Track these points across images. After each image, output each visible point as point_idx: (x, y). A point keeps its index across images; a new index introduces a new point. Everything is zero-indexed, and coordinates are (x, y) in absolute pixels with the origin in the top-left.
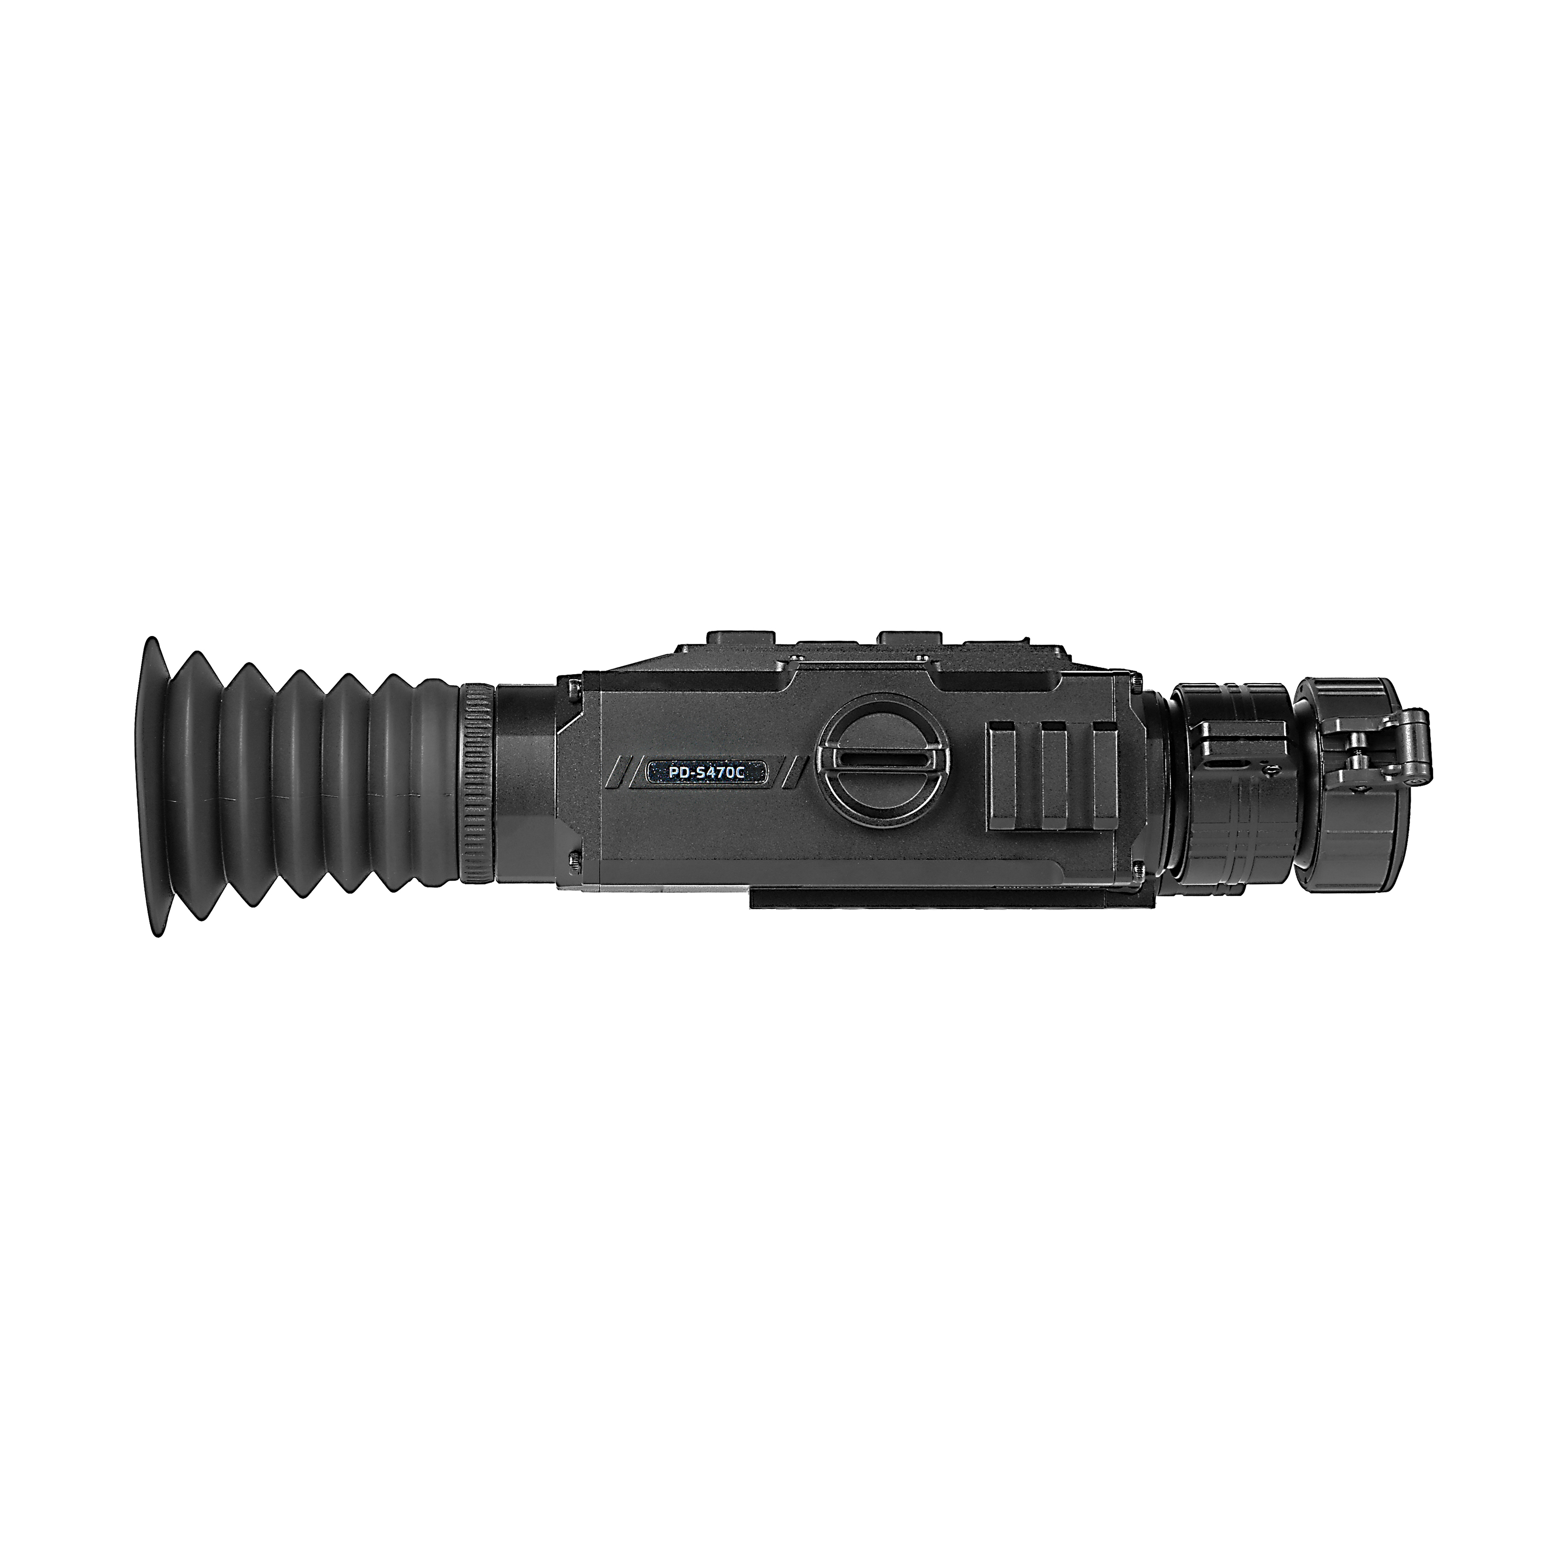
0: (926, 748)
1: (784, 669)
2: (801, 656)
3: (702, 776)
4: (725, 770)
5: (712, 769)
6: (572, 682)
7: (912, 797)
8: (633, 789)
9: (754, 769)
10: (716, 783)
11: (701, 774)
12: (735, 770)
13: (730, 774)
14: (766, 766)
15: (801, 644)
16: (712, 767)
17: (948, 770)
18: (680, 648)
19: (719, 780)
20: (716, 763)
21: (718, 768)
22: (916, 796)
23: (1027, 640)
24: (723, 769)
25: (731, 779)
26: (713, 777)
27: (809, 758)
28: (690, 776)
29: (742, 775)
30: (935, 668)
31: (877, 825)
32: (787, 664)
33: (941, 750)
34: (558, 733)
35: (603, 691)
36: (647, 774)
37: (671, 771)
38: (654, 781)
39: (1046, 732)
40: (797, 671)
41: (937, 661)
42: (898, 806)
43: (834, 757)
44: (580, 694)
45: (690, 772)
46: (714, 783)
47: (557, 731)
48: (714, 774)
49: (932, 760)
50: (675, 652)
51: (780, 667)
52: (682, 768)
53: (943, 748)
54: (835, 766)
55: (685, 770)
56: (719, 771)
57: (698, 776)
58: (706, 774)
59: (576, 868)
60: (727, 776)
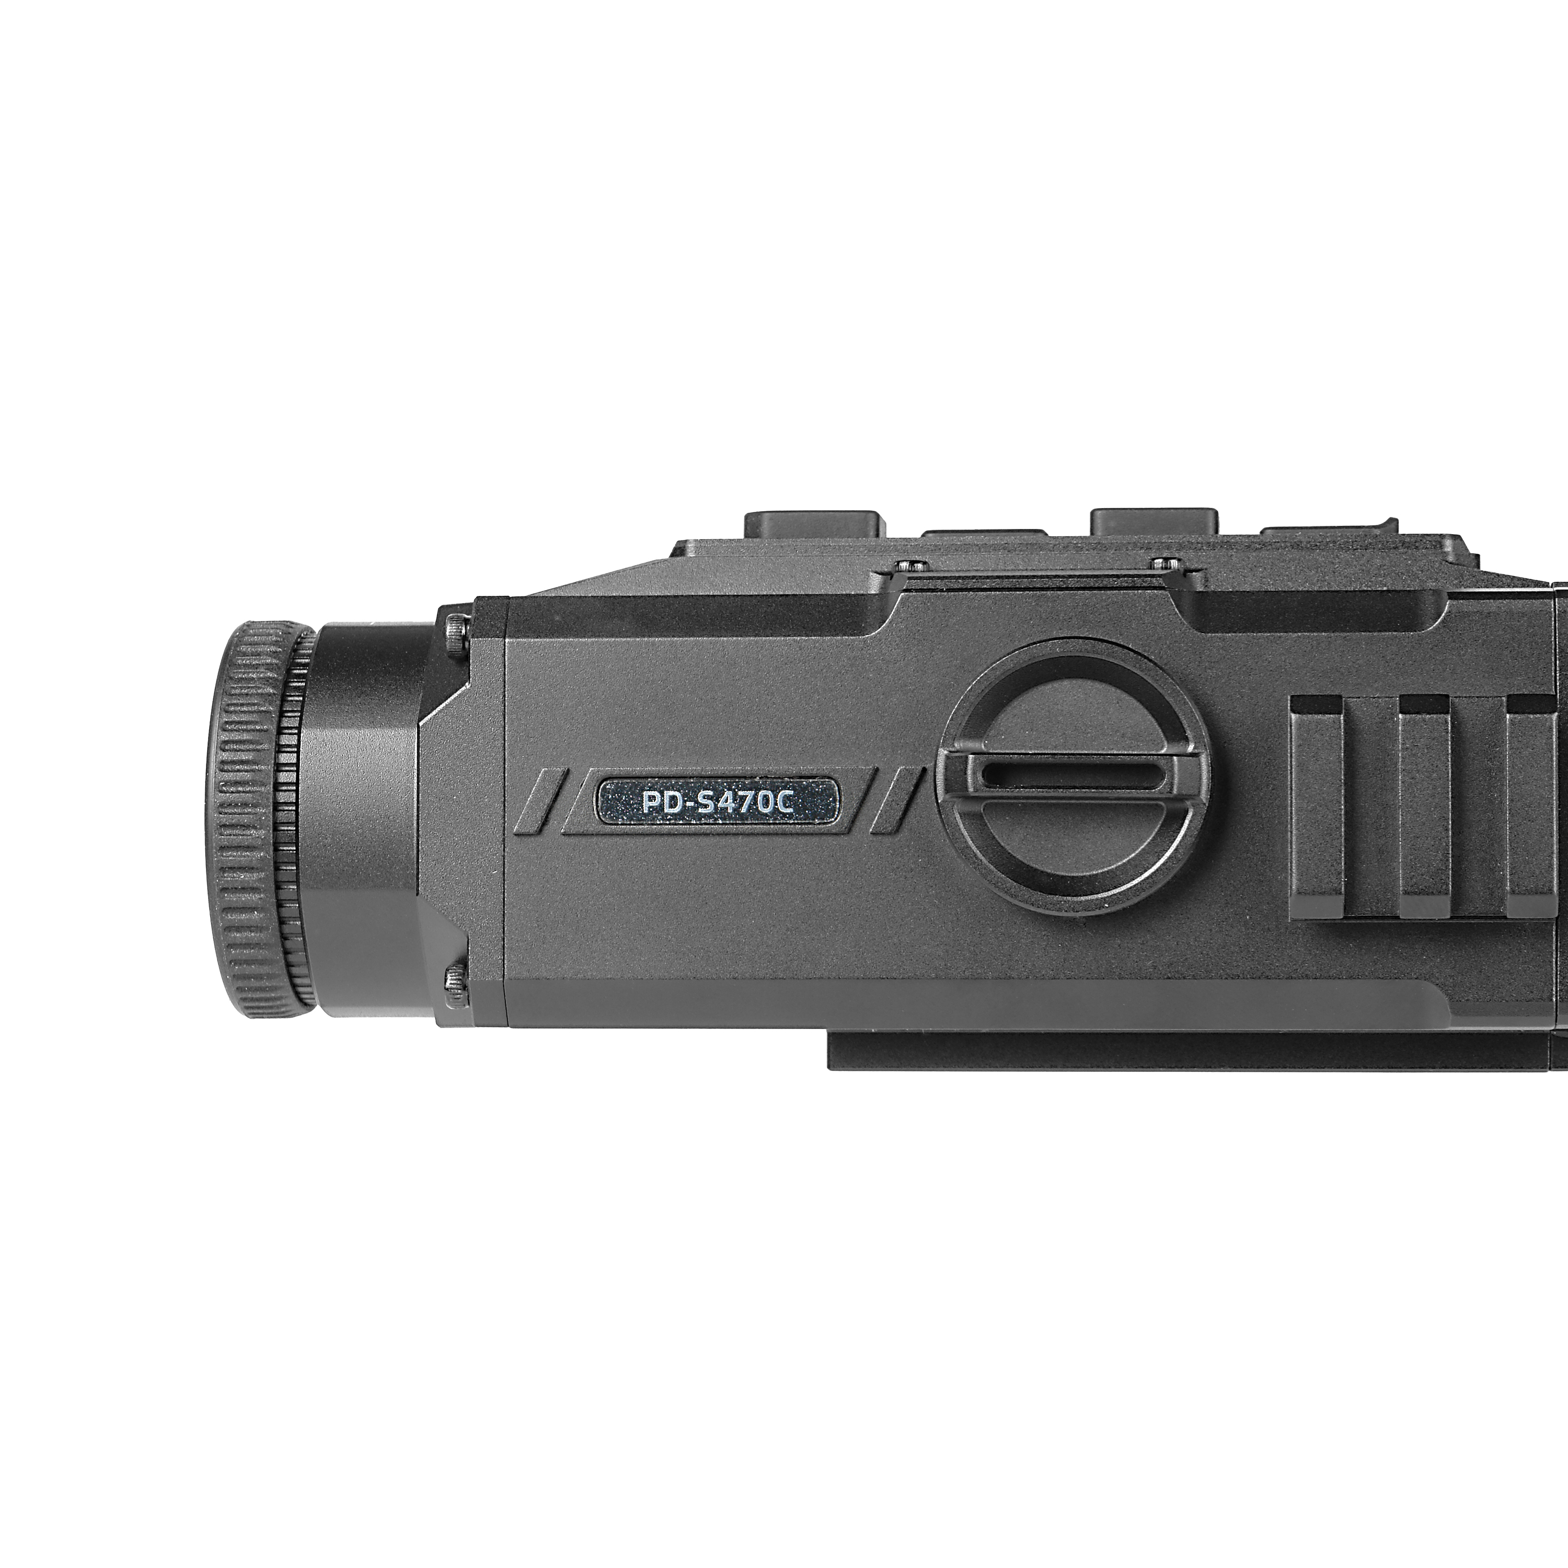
0: (1163, 752)
1: (884, 587)
2: (918, 562)
3: (710, 810)
4: (755, 798)
5: (728, 794)
6: (452, 618)
7: (1134, 851)
8: (569, 835)
9: (813, 794)
10: (736, 824)
11: (706, 806)
12: (776, 797)
13: (766, 804)
14: (837, 788)
15: (930, 535)
16: (729, 789)
17: (1204, 795)
18: (679, 550)
19: (743, 817)
20: (734, 781)
21: (741, 793)
22: (1143, 849)
23: (1393, 523)
24: (750, 794)
25: (766, 815)
26: (730, 811)
27: (924, 770)
28: (684, 806)
29: (789, 807)
30: (1191, 585)
31: (1060, 910)
32: (891, 578)
33: (1193, 755)
34: (421, 724)
35: (510, 637)
36: (597, 807)
37: (645, 799)
38: (613, 820)
39: (1408, 716)
40: (903, 594)
41: (1197, 571)
42: (1106, 869)
43: (969, 772)
44: (467, 644)
45: (685, 801)
46: (733, 824)
47: (419, 720)
48: (733, 805)
49: (1172, 777)
50: (672, 555)
51: (874, 584)
52: (668, 794)
53: (1196, 751)
54: (971, 790)
55: (673, 798)
56: (743, 798)
57: (700, 810)
58: (716, 806)
59: (458, 996)
60: (759, 809)
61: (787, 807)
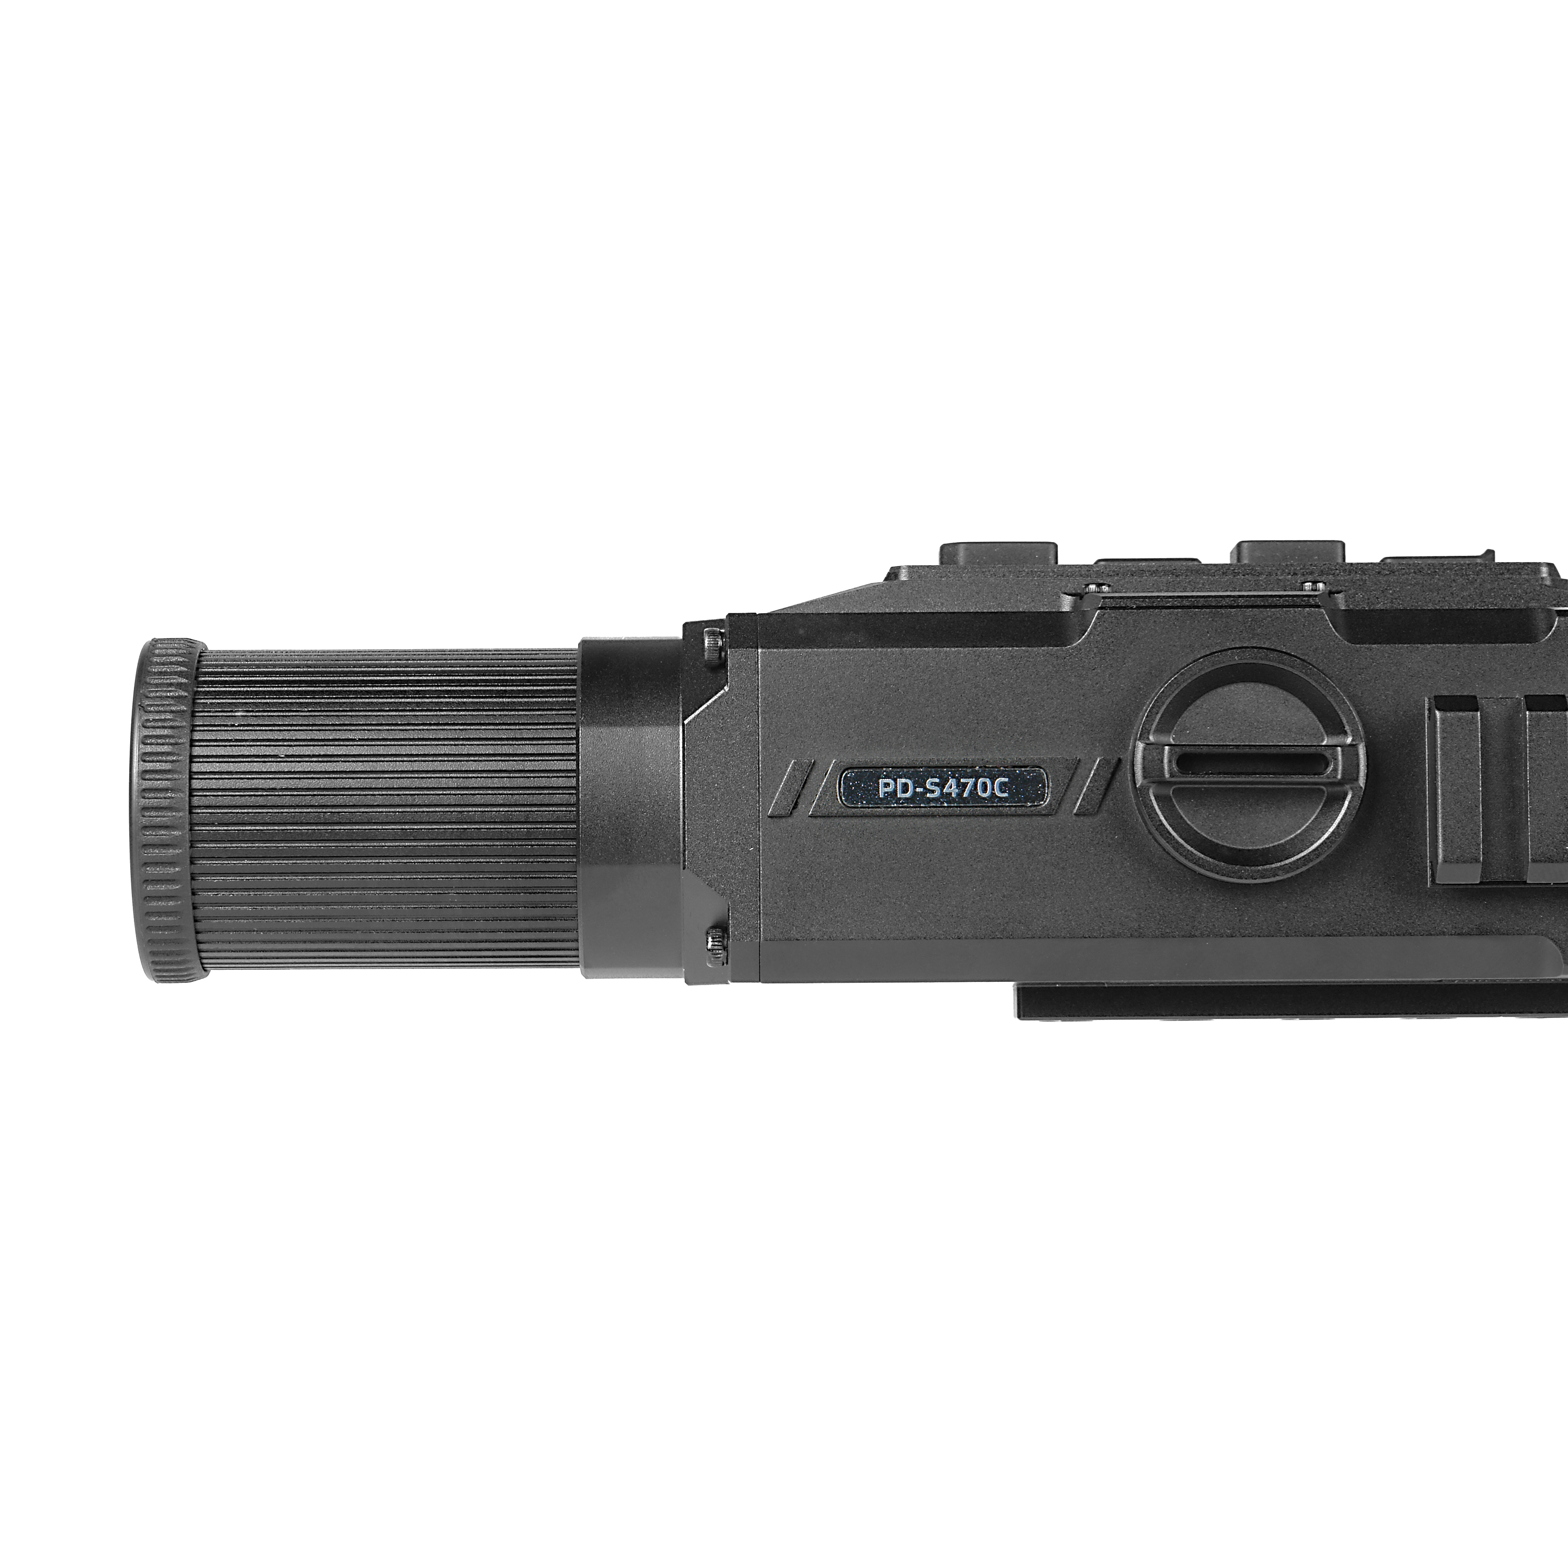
0: (1324, 743)
1: (1075, 607)
2: (1104, 584)
3: (936, 794)
4: (975, 784)
5: (952, 781)
6: (708, 632)
7: (1300, 828)
8: (816, 817)
9: (1026, 782)
10: (960, 807)
11: (933, 792)
12: (993, 784)
13: (985, 790)
14: (1045, 776)
15: (1102, 563)
16: (952, 778)
17: (1362, 782)
18: (893, 574)
19: (965, 800)
20: (960, 771)
21: (962, 780)
22: (1307, 827)
23: (1490, 553)
24: (971, 781)
25: (984, 799)
26: (954, 796)
27: (1120, 760)
28: (915, 793)
29: (1004, 792)
30: (1336, 604)
31: (1241, 878)
32: (1081, 599)
33: (1351, 745)
34: (686, 722)
35: (762, 647)
36: (840, 792)
37: (881, 785)
38: (853, 804)
39: (1534, 713)
40: (1098, 611)
41: (1338, 592)
42: (1276, 844)
43: (1166, 761)
44: (723, 654)
45: (915, 788)
46: (957, 807)
47: (684, 719)
48: (957, 791)
49: (1336, 765)
50: (886, 579)
51: (1066, 604)
52: (901, 781)
53: (1354, 743)
54: (1167, 775)
55: (905, 785)
56: (965, 785)
57: (928, 795)
58: (942, 790)
59: (719, 955)
60: (979, 794)
61: (1003, 792)
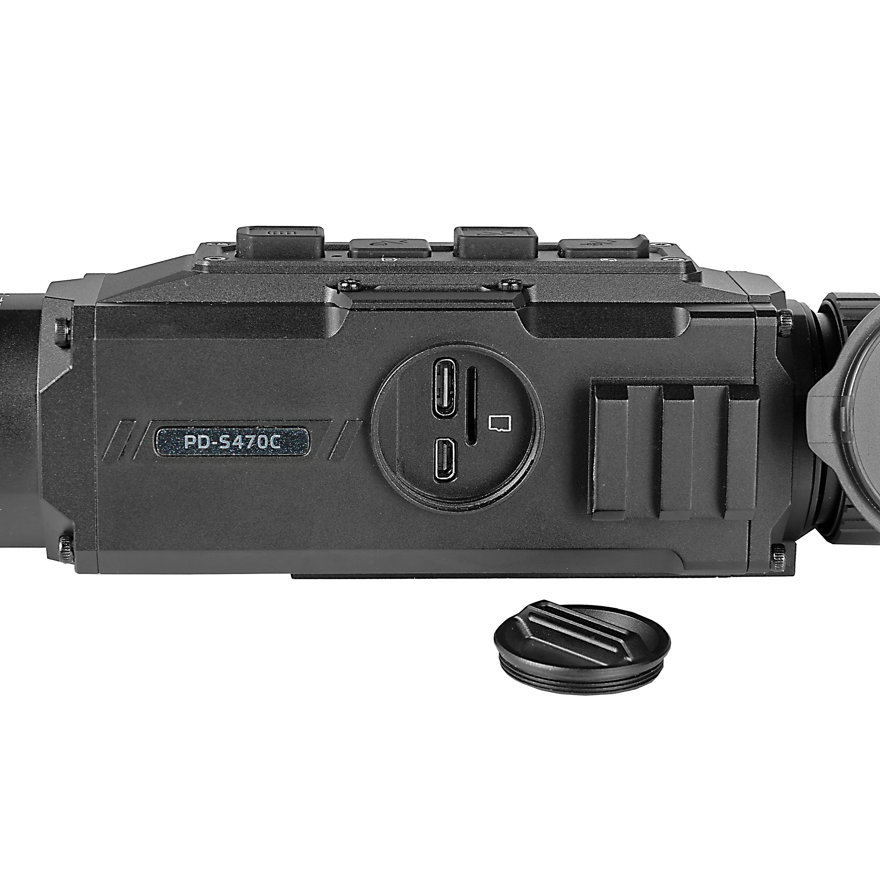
3: (227, 447)
4: (256, 439)
5: (239, 437)
8: (137, 462)
9: (293, 437)
10: (245, 455)
11: (225, 445)
12: (269, 439)
13: (263, 444)
14: (308, 433)
16: (239, 434)
19: (248, 451)
20: (243, 430)
21: (246, 436)
24: (253, 437)
25: (263, 450)
26: (240, 448)
28: (211, 445)
29: (278, 445)
34: (41, 392)
35: (97, 337)
36: (155, 444)
37: (186, 440)
38: (165, 454)
45: (211, 442)
46: (242, 455)
47: (40, 389)
48: (243, 444)
52: (200, 437)
55: (204, 440)
56: (248, 440)
57: (221, 447)
58: (231, 443)
59: (68, 556)
60: (259, 446)
61: (276, 445)
